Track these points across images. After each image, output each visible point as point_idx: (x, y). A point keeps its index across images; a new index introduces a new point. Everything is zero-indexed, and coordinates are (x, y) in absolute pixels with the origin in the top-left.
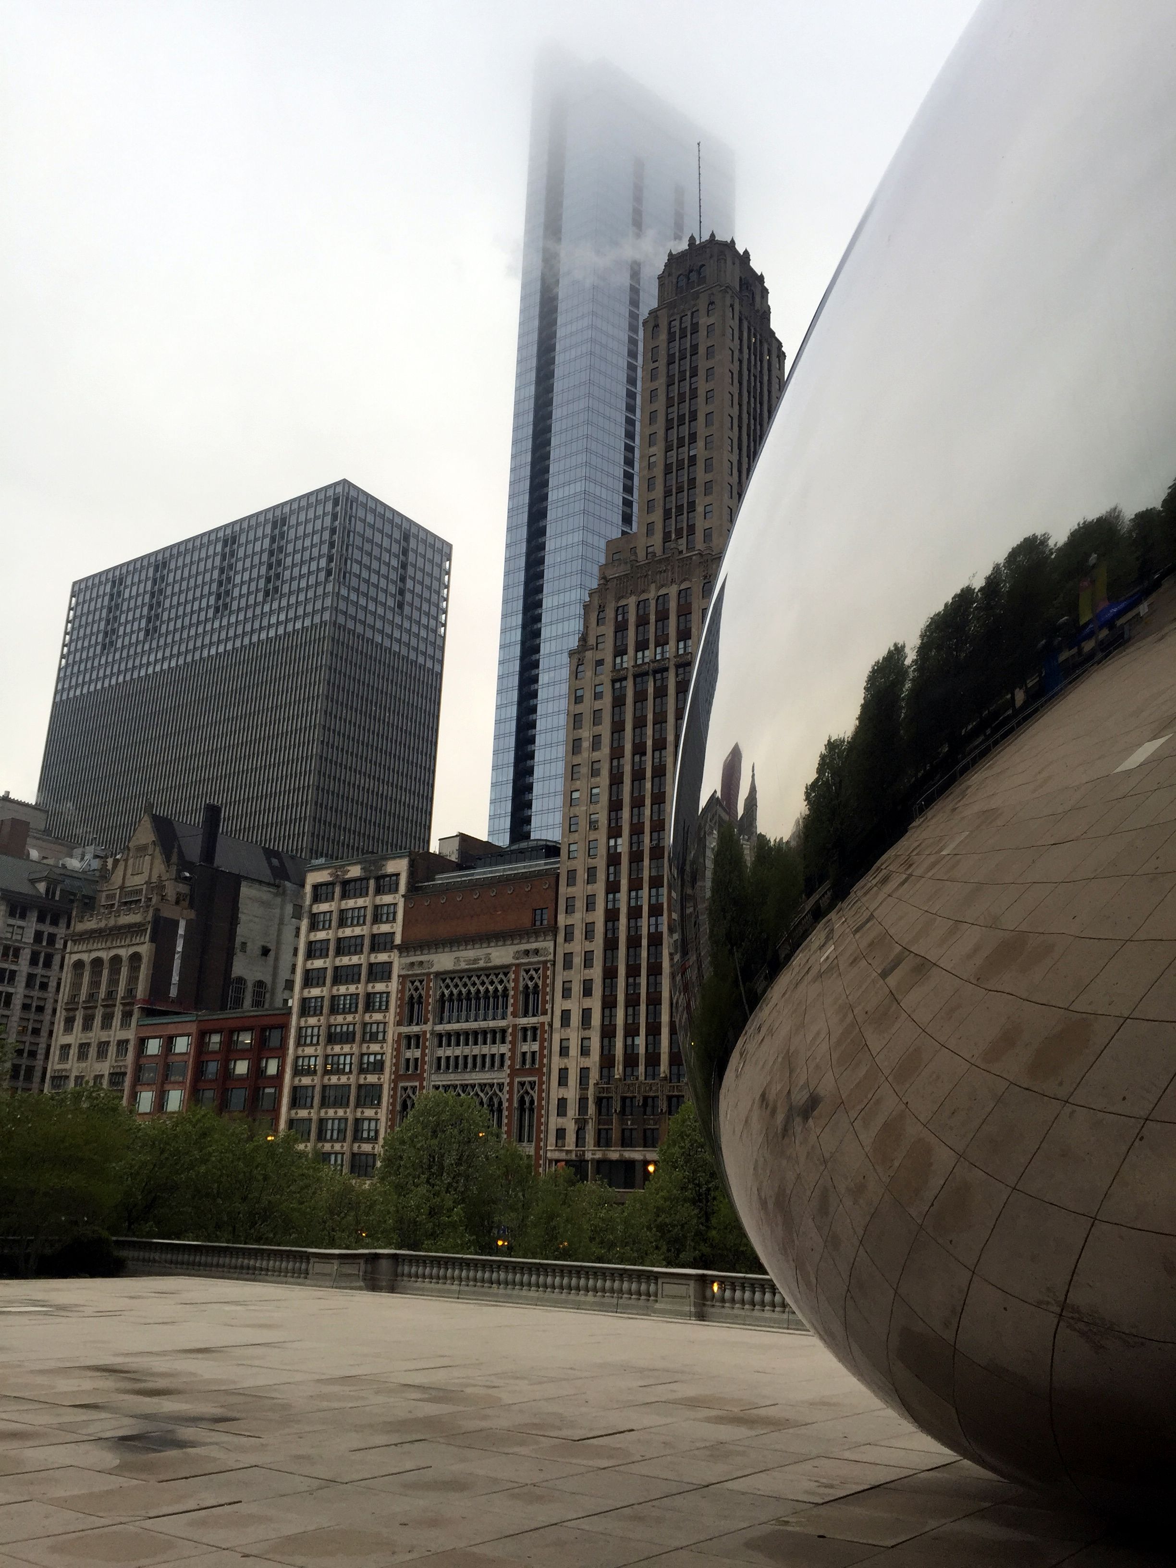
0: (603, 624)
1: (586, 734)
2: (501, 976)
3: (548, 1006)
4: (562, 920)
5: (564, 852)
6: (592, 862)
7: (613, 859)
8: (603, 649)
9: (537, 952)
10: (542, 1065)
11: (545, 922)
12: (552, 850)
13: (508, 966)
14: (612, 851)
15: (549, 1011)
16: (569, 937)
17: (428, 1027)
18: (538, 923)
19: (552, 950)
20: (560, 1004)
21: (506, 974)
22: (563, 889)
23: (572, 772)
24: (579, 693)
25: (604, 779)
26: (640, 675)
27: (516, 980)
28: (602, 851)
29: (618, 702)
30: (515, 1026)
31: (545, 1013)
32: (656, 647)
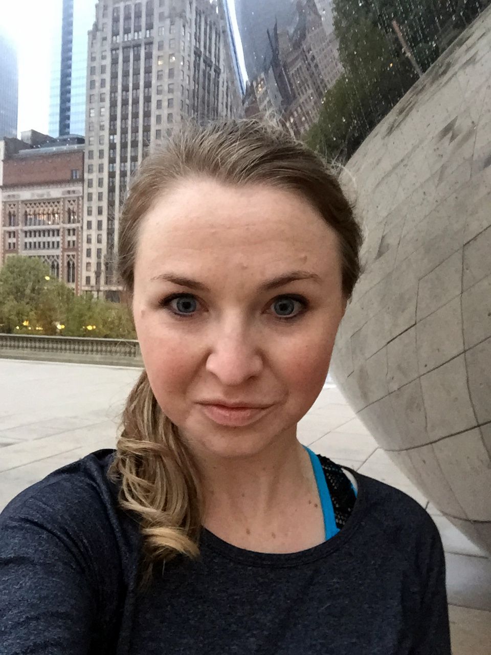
0: (107, 17)
1: (97, 78)
2: (56, 203)
3: (80, 219)
4: (86, 176)
5: (86, 141)
6: (101, 147)
7: (112, 146)
8: (106, 31)
9: (74, 192)
10: (78, 247)
11: (78, 177)
12: (81, 140)
13: (59, 199)
14: (112, 142)
15: (81, 221)
16: (90, 184)
17: (19, 227)
18: (74, 178)
19: (81, 191)
20: (86, 218)
21: (58, 202)
22: (87, 161)
23: (90, 98)
24: (93, 56)
25: (107, 103)
26: (126, 48)
27: (64, 206)
28: (106, 141)
29: (115, 62)
30: (64, 228)
31: (79, 222)
32: (135, 32)
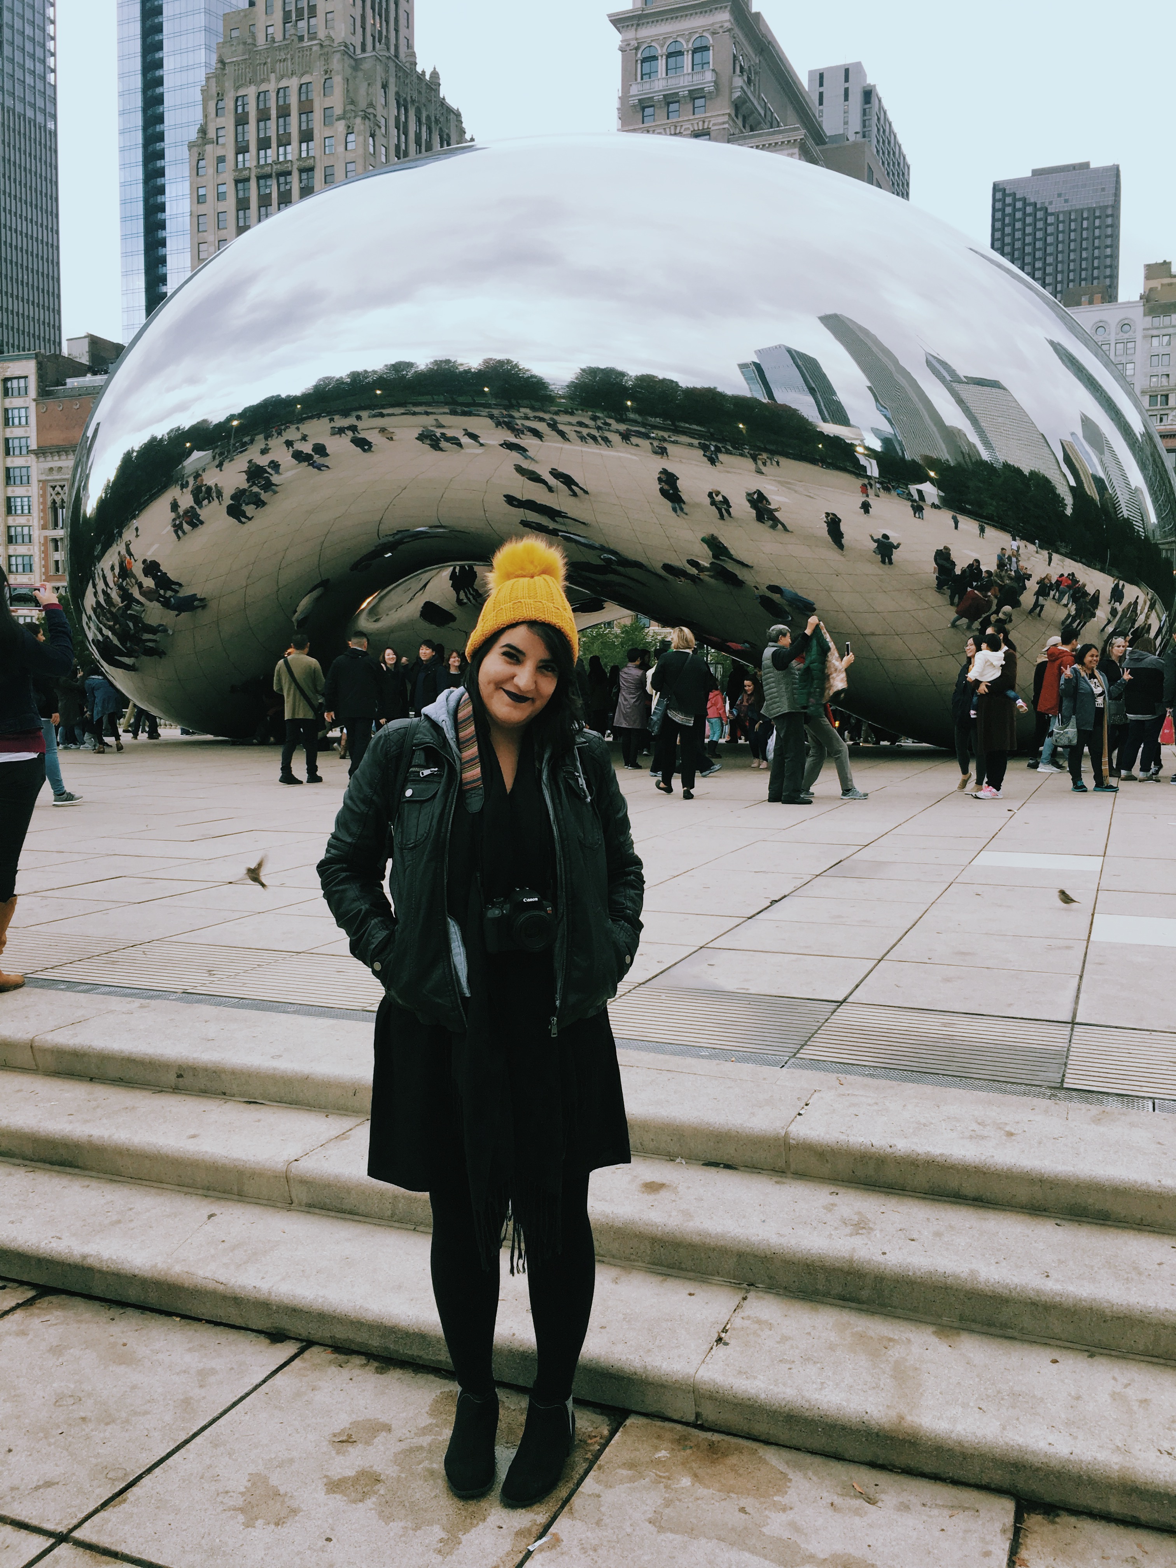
0: (223, 116)
1: (209, 237)
8: (224, 145)
24: (201, 192)
26: (263, 177)
29: (242, 205)
32: (278, 147)
